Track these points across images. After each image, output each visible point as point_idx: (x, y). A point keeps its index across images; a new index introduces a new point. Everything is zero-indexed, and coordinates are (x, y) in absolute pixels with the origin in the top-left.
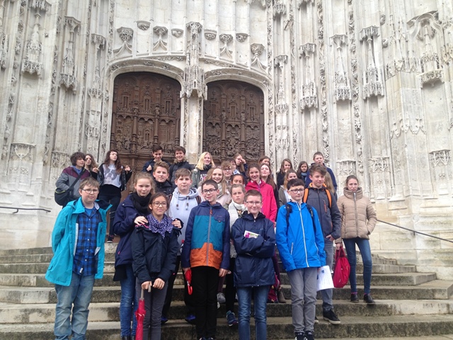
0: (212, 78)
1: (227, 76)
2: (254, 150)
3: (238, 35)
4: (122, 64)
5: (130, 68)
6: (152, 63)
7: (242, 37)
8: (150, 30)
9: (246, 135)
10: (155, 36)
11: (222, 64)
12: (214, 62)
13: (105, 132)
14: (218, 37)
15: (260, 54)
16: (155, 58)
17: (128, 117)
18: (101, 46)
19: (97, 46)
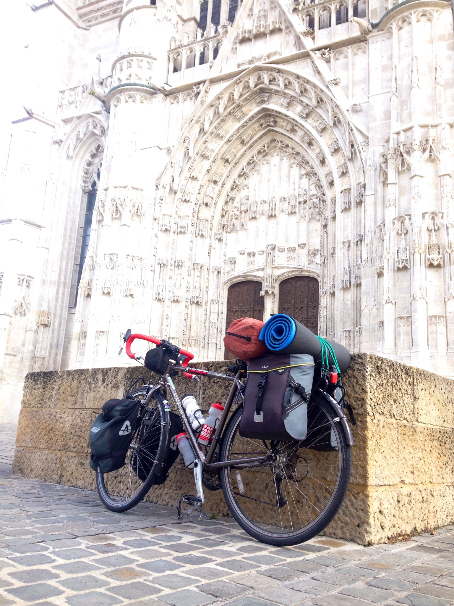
0: (282, 278)
1: (293, 274)
2: (313, 324)
3: (299, 245)
4: (230, 280)
5: (235, 281)
6: (246, 276)
7: (302, 246)
8: (246, 255)
9: (308, 313)
10: (249, 257)
11: (287, 268)
12: (282, 268)
13: (222, 322)
14: (286, 250)
15: (315, 255)
16: (247, 272)
17: (236, 311)
18: (218, 272)
19: (216, 273)
